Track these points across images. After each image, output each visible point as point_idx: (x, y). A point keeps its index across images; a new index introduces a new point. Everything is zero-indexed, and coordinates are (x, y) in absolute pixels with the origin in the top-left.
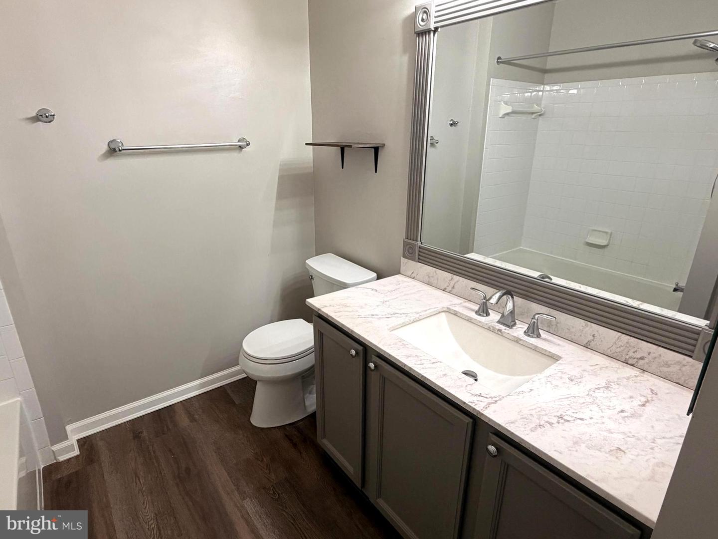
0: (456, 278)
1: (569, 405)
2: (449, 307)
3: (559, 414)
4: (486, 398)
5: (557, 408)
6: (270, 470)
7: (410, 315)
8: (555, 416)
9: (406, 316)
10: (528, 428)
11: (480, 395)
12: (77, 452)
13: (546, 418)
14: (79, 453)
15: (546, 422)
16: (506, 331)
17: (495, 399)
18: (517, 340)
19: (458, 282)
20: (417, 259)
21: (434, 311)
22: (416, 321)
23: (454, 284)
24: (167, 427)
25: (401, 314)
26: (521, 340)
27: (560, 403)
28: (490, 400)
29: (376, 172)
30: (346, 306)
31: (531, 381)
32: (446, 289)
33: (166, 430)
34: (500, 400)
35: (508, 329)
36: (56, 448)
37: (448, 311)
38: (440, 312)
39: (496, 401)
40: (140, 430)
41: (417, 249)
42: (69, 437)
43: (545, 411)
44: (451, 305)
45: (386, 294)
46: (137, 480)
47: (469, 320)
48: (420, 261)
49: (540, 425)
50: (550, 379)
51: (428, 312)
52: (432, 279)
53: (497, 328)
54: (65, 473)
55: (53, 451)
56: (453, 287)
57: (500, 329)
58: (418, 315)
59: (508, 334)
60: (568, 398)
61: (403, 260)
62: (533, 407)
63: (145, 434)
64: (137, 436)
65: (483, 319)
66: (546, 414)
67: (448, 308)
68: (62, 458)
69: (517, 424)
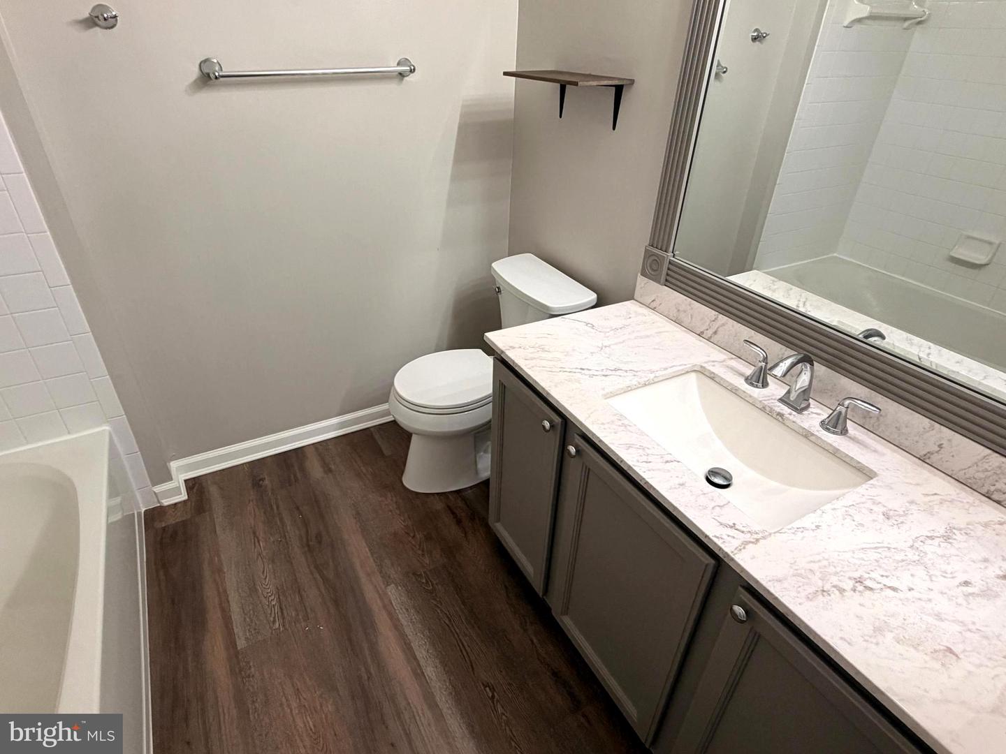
0: (723, 319)
1: (877, 561)
2: (704, 365)
3: (857, 575)
4: (743, 532)
5: (855, 564)
6: (423, 551)
7: (639, 373)
8: (850, 578)
9: (635, 375)
10: (803, 594)
11: (733, 526)
12: (183, 496)
13: (834, 580)
14: (186, 497)
15: (834, 586)
16: (791, 417)
17: (756, 536)
18: (807, 435)
19: (723, 325)
20: (663, 279)
21: (679, 371)
22: (649, 384)
23: (718, 328)
24: (295, 476)
25: (626, 371)
26: (813, 435)
27: (862, 555)
28: (748, 537)
29: (614, 128)
30: (543, 350)
31: (819, 512)
32: (702, 333)
33: (294, 480)
34: (764, 538)
35: (794, 413)
36: (158, 489)
37: (701, 371)
38: (688, 372)
39: (757, 540)
40: (262, 476)
41: (666, 265)
42: (173, 477)
43: (835, 567)
44: (706, 362)
45: (608, 334)
46: (256, 542)
47: (734, 391)
48: (667, 283)
49: (823, 591)
50: (852, 511)
51: (670, 371)
52: (682, 315)
53: (778, 410)
54: (171, 520)
55: (155, 493)
56: (715, 333)
57: (781, 412)
58: (652, 376)
59: (794, 422)
60: (876, 548)
61: (640, 279)
62: (818, 557)
63: (267, 482)
64: (257, 483)
65: (756, 392)
66: (836, 574)
67: (702, 367)
68: (166, 502)
69: (786, 585)
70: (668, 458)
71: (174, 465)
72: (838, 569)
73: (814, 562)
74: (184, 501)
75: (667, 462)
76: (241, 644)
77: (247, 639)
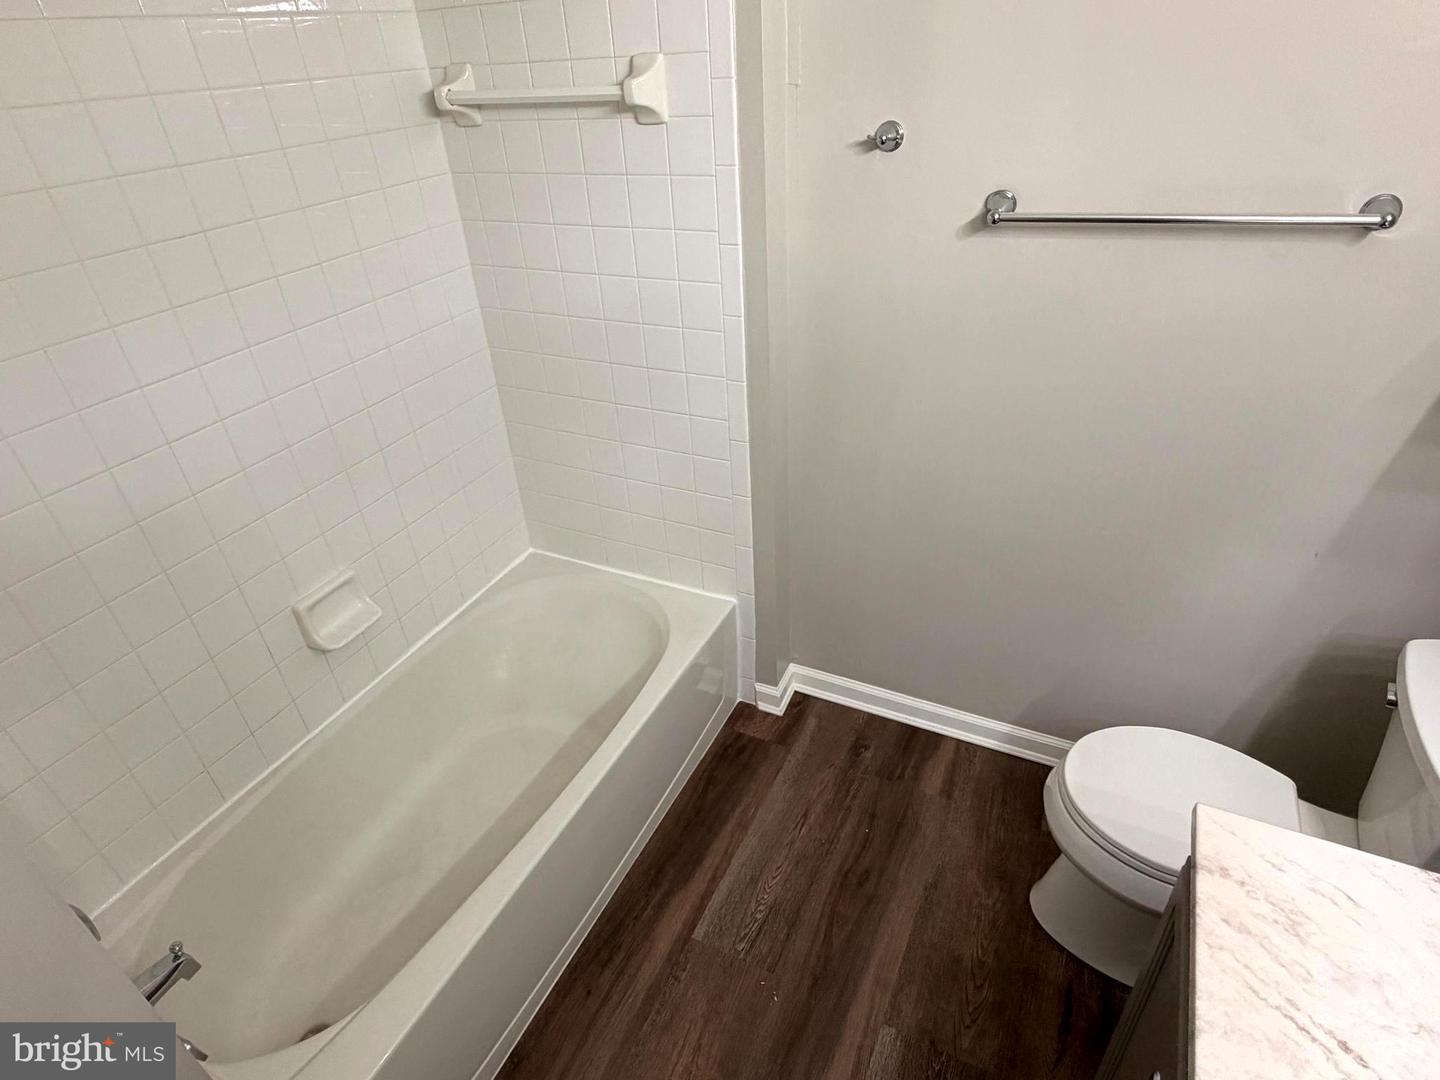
6: (972, 1022)
12: (779, 710)
14: (781, 714)
24: (903, 772)
33: (897, 775)
36: (761, 687)
40: (869, 743)
42: (783, 682)
46: (801, 823)
55: (756, 690)
63: (868, 754)
64: (857, 748)
68: (763, 706)
74: (778, 716)
77: (706, 934)
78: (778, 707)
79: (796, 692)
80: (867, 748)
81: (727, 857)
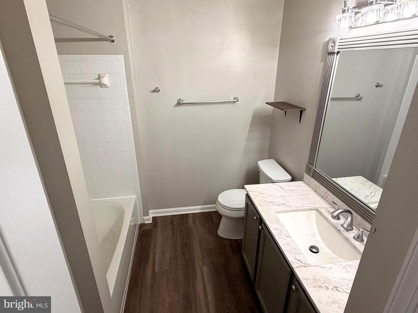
0: (329, 193)
1: (347, 284)
3: (336, 286)
4: (302, 263)
5: (337, 282)
6: (218, 257)
8: (333, 286)
9: (290, 207)
10: (313, 285)
11: (299, 261)
13: (327, 285)
17: (306, 265)
19: (329, 195)
21: (308, 208)
22: (294, 211)
23: (327, 196)
25: (287, 205)
26: (349, 240)
28: (303, 265)
29: (300, 123)
32: (323, 197)
33: (183, 224)
34: (308, 266)
36: (145, 218)
37: (317, 210)
38: (312, 210)
40: (174, 220)
41: (312, 171)
42: (149, 215)
44: (320, 207)
45: (287, 192)
46: (168, 241)
47: (326, 219)
48: (313, 177)
49: (321, 286)
51: (304, 208)
52: (317, 189)
54: (146, 228)
55: (143, 218)
57: (340, 229)
58: (296, 208)
59: (343, 234)
60: (349, 280)
61: (305, 174)
64: (172, 223)
65: (335, 221)
67: (317, 208)
68: (146, 222)
69: (308, 281)
70: (288, 235)
71: (150, 211)
72: (330, 282)
73: (323, 278)
74: (151, 223)
75: (287, 236)
76: (156, 270)
77: (158, 270)
78: (150, 221)
79: (152, 217)
80: (174, 222)
81: (154, 254)
